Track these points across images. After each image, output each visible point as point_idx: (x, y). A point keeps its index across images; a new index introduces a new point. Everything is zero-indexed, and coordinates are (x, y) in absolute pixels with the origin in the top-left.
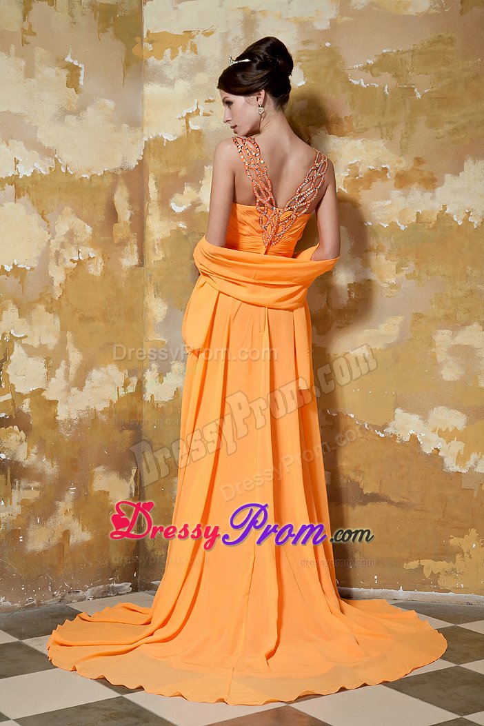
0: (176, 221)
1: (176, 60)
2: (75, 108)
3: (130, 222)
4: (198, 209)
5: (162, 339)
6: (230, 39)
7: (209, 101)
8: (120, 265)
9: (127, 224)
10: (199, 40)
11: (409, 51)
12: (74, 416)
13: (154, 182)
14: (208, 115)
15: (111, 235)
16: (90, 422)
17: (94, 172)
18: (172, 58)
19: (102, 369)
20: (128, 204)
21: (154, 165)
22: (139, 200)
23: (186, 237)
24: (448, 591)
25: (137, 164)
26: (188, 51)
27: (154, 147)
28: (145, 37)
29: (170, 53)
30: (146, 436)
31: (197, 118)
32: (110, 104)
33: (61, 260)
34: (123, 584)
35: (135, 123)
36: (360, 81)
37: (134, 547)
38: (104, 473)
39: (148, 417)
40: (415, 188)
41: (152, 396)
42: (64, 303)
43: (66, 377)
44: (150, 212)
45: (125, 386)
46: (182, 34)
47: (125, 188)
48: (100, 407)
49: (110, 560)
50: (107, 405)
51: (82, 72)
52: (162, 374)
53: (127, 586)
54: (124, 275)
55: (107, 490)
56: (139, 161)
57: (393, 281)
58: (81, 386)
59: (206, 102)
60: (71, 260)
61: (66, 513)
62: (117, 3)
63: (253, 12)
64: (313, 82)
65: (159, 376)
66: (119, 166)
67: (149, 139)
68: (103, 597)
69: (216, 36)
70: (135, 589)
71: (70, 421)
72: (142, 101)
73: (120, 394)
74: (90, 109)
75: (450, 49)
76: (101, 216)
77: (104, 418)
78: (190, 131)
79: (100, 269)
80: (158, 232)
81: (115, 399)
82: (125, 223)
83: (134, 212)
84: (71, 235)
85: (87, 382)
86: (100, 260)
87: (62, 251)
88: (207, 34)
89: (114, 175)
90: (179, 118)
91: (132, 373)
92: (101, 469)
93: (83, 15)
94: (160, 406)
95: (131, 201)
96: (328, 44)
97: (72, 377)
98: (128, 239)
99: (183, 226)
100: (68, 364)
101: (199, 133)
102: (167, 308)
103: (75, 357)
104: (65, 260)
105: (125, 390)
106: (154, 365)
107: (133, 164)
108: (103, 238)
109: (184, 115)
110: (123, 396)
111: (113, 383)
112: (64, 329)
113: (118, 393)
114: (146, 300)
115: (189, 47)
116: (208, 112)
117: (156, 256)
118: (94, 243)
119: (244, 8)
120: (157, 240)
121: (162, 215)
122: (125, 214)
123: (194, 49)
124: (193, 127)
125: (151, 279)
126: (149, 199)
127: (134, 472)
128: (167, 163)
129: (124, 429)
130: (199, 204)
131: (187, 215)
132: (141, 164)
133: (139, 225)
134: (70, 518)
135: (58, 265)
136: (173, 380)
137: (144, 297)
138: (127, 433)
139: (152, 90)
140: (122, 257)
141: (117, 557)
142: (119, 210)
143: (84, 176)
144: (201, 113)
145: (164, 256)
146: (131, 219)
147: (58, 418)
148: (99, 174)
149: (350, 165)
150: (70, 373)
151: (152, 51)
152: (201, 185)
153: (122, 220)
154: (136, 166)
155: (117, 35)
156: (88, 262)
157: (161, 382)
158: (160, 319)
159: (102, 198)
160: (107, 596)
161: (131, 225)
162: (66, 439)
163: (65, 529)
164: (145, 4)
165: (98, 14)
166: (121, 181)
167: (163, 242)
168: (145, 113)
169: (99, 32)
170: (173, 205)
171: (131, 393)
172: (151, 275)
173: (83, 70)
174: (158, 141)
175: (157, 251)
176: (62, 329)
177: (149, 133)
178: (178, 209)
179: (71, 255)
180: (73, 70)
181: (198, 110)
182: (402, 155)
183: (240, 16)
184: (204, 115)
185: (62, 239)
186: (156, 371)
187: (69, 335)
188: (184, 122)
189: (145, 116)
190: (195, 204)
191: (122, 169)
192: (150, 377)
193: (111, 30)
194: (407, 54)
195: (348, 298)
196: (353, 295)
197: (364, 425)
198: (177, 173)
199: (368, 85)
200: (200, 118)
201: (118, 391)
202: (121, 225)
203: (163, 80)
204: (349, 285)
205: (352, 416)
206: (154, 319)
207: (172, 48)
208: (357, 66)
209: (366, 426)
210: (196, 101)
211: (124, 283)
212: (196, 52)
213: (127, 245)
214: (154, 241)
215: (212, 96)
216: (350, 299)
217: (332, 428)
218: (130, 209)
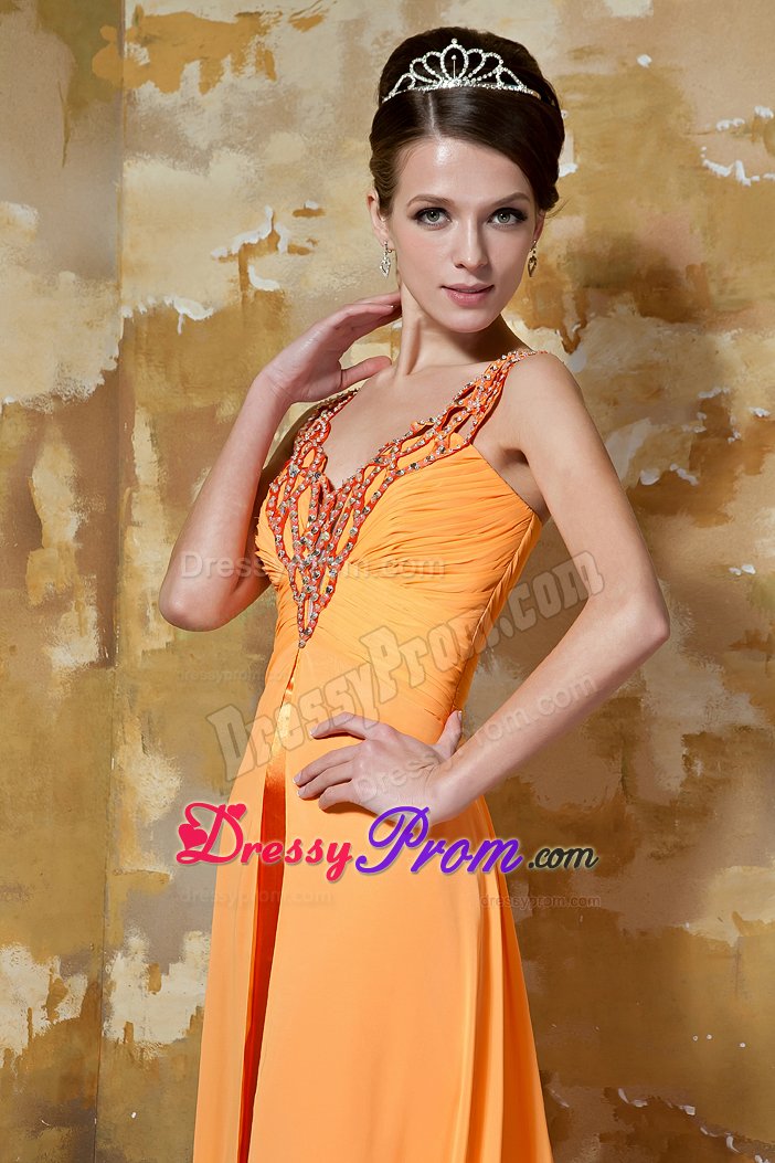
1: (215, 94)
3: (80, 545)
5: (161, 868)
7: (307, 213)
8: (45, 665)
9: (68, 549)
10: (280, 38)
13: (148, 432)
14: (303, 251)
15: (22, 584)
18: (206, 87)
20: (71, 497)
21: (148, 384)
22: (104, 485)
25: (101, 381)
26: (250, 70)
27: (150, 336)
28: (128, 23)
29: (197, 73)
30: (109, 1141)
31: (270, 258)
32: (25, 216)
35: (99, 267)
36: (733, 168)
39: (114, 1081)
41: (128, 1028)
44: (136, 515)
45: (50, 1004)
46: (230, 19)
47: (65, 451)
52: (156, 968)
54: (57, 693)
56: (105, 374)
59: (297, 213)
64: (599, 167)
65: (150, 970)
66: (48, 389)
67: (136, 312)
69: (328, 29)
72: (119, 206)
73: (36, 1028)
78: (251, 294)
81: (20, 1043)
82: (63, 549)
83: (91, 517)
88: (305, 23)
89: (33, 415)
90: (222, 259)
91: (72, 965)
94: (149, 1056)
95: (81, 485)
96: (644, 60)
98: (70, 593)
101: (275, 300)
102: (177, 783)
105: (51, 1014)
106: (136, 942)
107: (90, 382)
109: (235, 251)
110: (42, 1033)
111: (17, 1000)
113: (30, 1027)
114: (120, 758)
115: (251, 59)
116: (303, 243)
117: (149, 639)
120: (153, 594)
122: (62, 521)
123: (266, 63)
124: (261, 281)
125: (133, 701)
126: (133, 481)
128: (185, 380)
129: (44, 1127)
132: (114, 385)
133: (105, 552)
136: (184, 984)
137: (112, 750)
138: (53, 1135)
139: (144, 175)
140: (51, 641)
142: (46, 512)
144: (282, 246)
145: (170, 639)
146: (79, 535)
149: (705, 402)
151: (147, 65)
153: (55, 541)
154: (99, 387)
155: (46, 18)
157: (155, 988)
158: (155, 814)
161: (79, 554)
166: (54, 431)
168: (127, 240)
171: (69, 1023)
172: (134, 690)
174: (161, 319)
175: (153, 625)
177: (137, 298)
181: (274, 237)
184: (292, 250)
186: (140, 956)
188: (234, 267)
189: (126, 249)
191: (57, 398)
192: (124, 971)
195: (683, 775)
196: (699, 768)
197: (723, 1140)
198: (213, 409)
199: (757, 178)
200: (280, 260)
201: (29, 1019)
202: (51, 553)
203: (177, 148)
204: (688, 740)
205: (691, 1111)
206: (140, 811)
207: (204, 59)
208: (726, 124)
209: (730, 1141)
210: (269, 211)
211: (55, 716)
212: (271, 74)
213: (66, 609)
214: (143, 596)
215: (316, 200)
216: (691, 779)
217: (631, 1140)
218: (78, 510)
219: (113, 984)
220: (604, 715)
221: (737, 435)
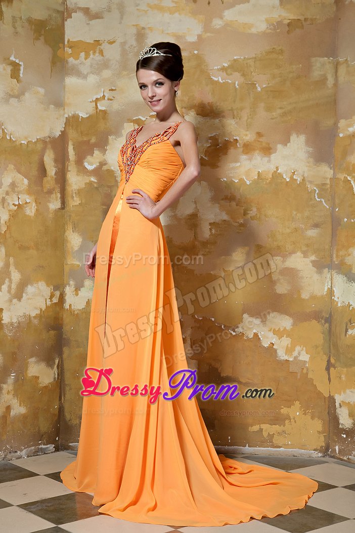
0: (89, 176)
1: (88, 60)
2: (17, 93)
3: (55, 177)
4: (105, 168)
5: (78, 263)
6: (127, 47)
7: (112, 90)
8: (48, 208)
10: (105, 47)
11: (253, 58)
12: (15, 320)
13: (72, 147)
14: (111, 100)
15: (42, 186)
16: (26, 325)
17: (30, 140)
18: (86, 59)
19: (35, 285)
20: (54, 163)
21: (72, 134)
22: (61, 161)
23: (97, 188)
24: (280, 447)
25: (60, 133)
26: (97, 54)
27: (73, 122)
28: (66, 43)
29: (84, 56)
30: (66, 335)
31: (103, 102)
32: (42, 91)
33: (6, 204)
34: (48, 446)
35: (59, 104)
36: (219, 78)
37: (56, 418)
38: (36, 362)
39: (67, 320)
40: (256, 154)
41: (70, 306)
42: (8, 235)
43: (9, 292)
44: (69, 169)
45: (51, 298)
46: (92, 42)
47: (52, 151)
48: (33, 314)
49: (39, 428)
50: (38, 312)
51: (22, 68)
52: (77, 289)
53: (51, 447)
54: (51, 216)
55: (37, 375)
56: (61, 131)
57: (242, 221)
58: (19, 297)
59: (110, 90)
60: (13, 204)
61: (8, 393)
62: (47, 19)
63: (143, 28)
65: (76, 290)
66: (47, 135)
67: (69, 116)
68: (34, 456)
69: (117, 44)
70: (57, 449)
71: (12, 324)
72: (64, 89)
73: (48, 304)
74: (27, 95)
75: (281, 57)
76: (34, 172)
77: (36, 322)
78: (98, 111)
79: (34, 211)
80: (76, 184)
81: (44, 308)
82: (52, 177)
83: (58, 169)
84: (13, 185)
85: (24, 295)
86: (34, 204)
87: (7, 197)
88: (111, 43)
89: (43, 141)
90: (91, 102)
91: (56, 288)
92: (33, 360)
93: (23, 27)
94: (76, 312)
95: (56, 161)
96: (196, 52)
97: (13, 291)
98: (54, 189)
99: (94, 180)
100: (10, 281)
101: (104, 112)
102: (81, 240)
103: (16, 276)
104: (9, 204)
105: (51, 301)
106: (72, 283)
107: (58, 134)
108: (36, 188)
109: (94, 100)
110: (49, 305)
111: (43, 296)
112: (8, 255)
113: (46, 303)
114: (66, 234)
115: (97, 52)
116: (111, 98)
117: (74, 202)
118: (29, 192)
119: (136, 25)
120: (75, 190)
121: (78, 171)
122: (51, 170)
123: (101, 53)
124: (100, 108)
125: (70, 219)
126: (68, 160)
127: (57, 361)
128: (82, 133)
129: (50, 330)
130: (105, 164)
131: (96, 172)
132: (64, 134)
133: (62, 179)
134: (11, 396)
135: (4, 208)
136: (86, 293)
137: (64, 232)
138: (52, 332)
139: (71, 81)
140: (49, 202)
141: (45, 425)
142: (47, 167)
143: (23, 142)
144: (106, 98)
145: (80, 202)
146: (55, 174)
147: (3, 322)
148: (33, 141)
150: (12, 288)
151: (71, 54)
152: (106, 150)
153: (50, 175)
154: (60, 135)
155: (46, 42)
156: (25, 205)
157: (77, 295)
158: (76, 249)
159: (36, 158)
160: (37, 455)
161: (55, 179)
162: (9, 338)
163: (8, 404)
164: (66, 20)
165: (33, 27)
166: (49, 146)
167: (79, 192)
168: (66, 97)
169: (34, 39)
170: (86, 164)
171: (56, 303)
172: (70, 216)
173: (23, 66)
174: (75, 117)
175: (75, 198)
176: (6, 255)
177: (69, 112)
178: (90, 168)
179: (13, 200)
180: (15, 67)
181: (104, 96)
182: (248, 131)
183: (134, 31)
184: (108, 99)
185: (7, 189)
186: (73, 286)
187: (11, 260)
188: (94, 104)
189: (66, 100)
190: (102, 164)
191: (50, 137)
192: (69, 290)
193: (42, 38)
194: (251, 60)
195: (210, 233)
196: (213, 231)
197: (221, 326)
198: (89, 140)
199: (224, 81)
200: (105, 102)
201: (46, 301)
202: (49, 178)
203: (79, 74)
204: (210, 224)
205: (213, 319)
206: (72, 248)
207: (86, 52)
208: (216, 68)
209: (223, 327)
210: (103, 90)
211: (50, 222)
212: (103, 55)
213: (52, 193)
214: (72, 191)
215: (115, 87)
216: (211, 234)
217: (199, 328)
218: (55, 167)
219: (66, 294)
220: (189, 219)
221: (220, 145)
